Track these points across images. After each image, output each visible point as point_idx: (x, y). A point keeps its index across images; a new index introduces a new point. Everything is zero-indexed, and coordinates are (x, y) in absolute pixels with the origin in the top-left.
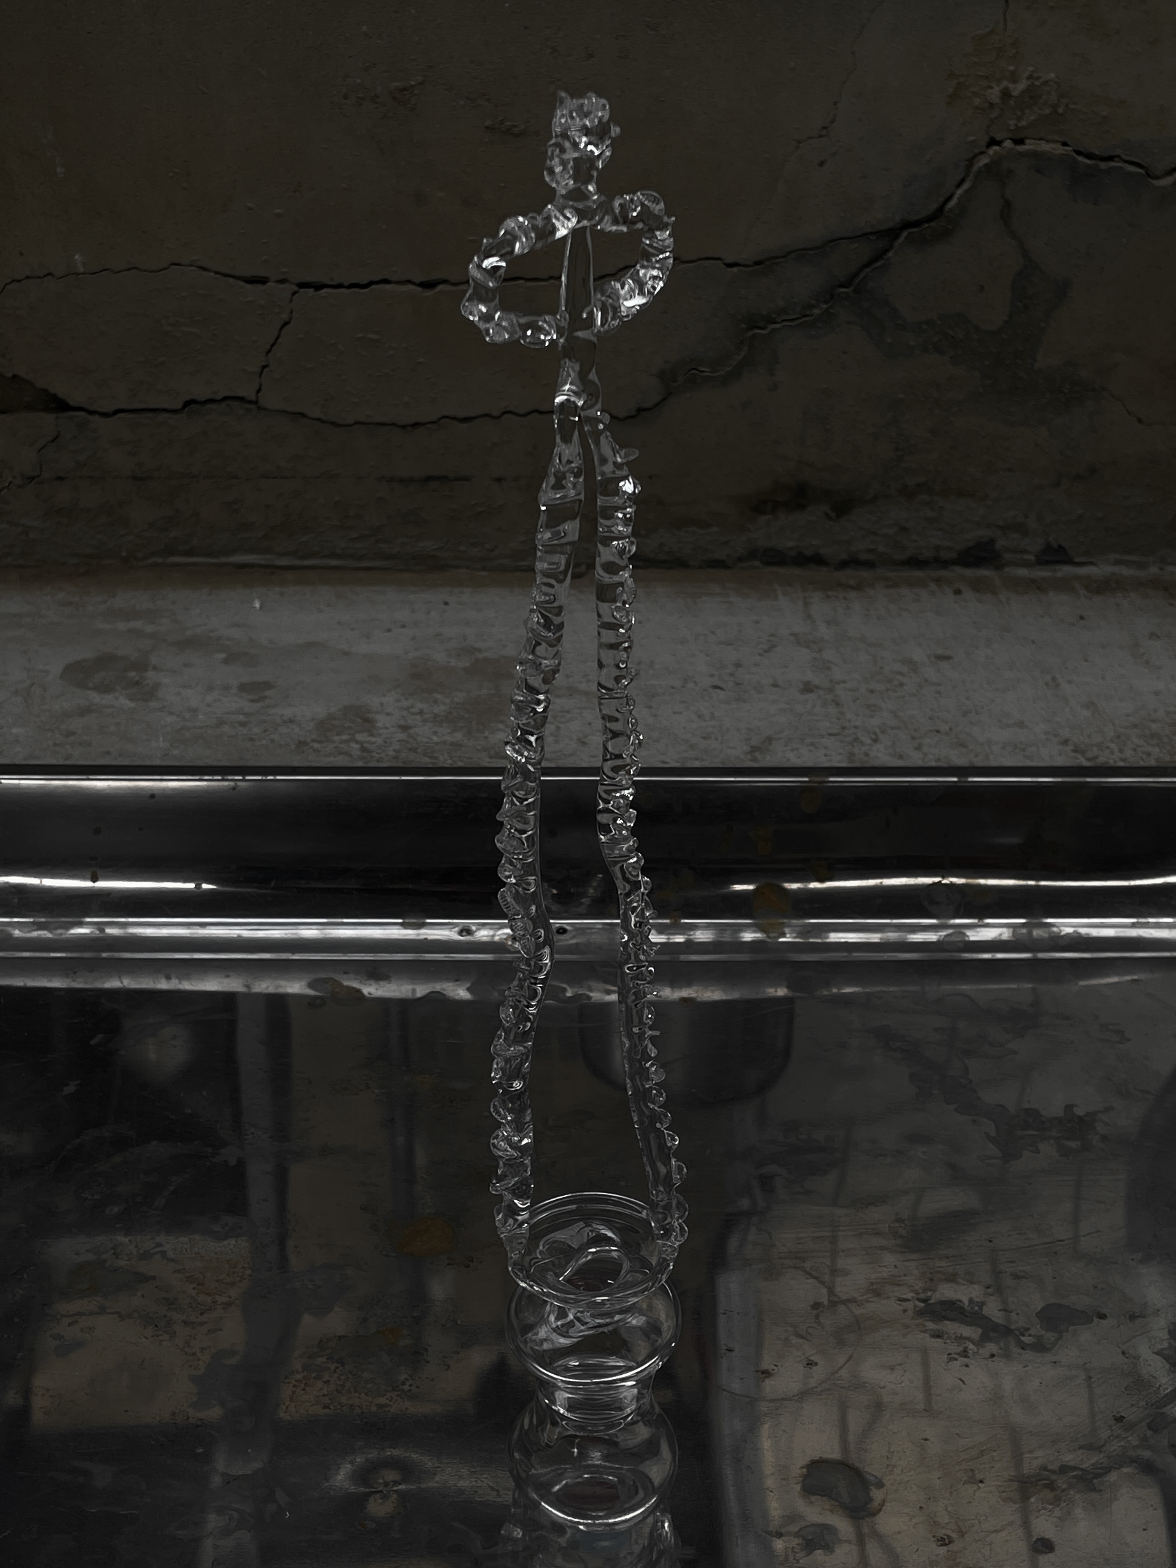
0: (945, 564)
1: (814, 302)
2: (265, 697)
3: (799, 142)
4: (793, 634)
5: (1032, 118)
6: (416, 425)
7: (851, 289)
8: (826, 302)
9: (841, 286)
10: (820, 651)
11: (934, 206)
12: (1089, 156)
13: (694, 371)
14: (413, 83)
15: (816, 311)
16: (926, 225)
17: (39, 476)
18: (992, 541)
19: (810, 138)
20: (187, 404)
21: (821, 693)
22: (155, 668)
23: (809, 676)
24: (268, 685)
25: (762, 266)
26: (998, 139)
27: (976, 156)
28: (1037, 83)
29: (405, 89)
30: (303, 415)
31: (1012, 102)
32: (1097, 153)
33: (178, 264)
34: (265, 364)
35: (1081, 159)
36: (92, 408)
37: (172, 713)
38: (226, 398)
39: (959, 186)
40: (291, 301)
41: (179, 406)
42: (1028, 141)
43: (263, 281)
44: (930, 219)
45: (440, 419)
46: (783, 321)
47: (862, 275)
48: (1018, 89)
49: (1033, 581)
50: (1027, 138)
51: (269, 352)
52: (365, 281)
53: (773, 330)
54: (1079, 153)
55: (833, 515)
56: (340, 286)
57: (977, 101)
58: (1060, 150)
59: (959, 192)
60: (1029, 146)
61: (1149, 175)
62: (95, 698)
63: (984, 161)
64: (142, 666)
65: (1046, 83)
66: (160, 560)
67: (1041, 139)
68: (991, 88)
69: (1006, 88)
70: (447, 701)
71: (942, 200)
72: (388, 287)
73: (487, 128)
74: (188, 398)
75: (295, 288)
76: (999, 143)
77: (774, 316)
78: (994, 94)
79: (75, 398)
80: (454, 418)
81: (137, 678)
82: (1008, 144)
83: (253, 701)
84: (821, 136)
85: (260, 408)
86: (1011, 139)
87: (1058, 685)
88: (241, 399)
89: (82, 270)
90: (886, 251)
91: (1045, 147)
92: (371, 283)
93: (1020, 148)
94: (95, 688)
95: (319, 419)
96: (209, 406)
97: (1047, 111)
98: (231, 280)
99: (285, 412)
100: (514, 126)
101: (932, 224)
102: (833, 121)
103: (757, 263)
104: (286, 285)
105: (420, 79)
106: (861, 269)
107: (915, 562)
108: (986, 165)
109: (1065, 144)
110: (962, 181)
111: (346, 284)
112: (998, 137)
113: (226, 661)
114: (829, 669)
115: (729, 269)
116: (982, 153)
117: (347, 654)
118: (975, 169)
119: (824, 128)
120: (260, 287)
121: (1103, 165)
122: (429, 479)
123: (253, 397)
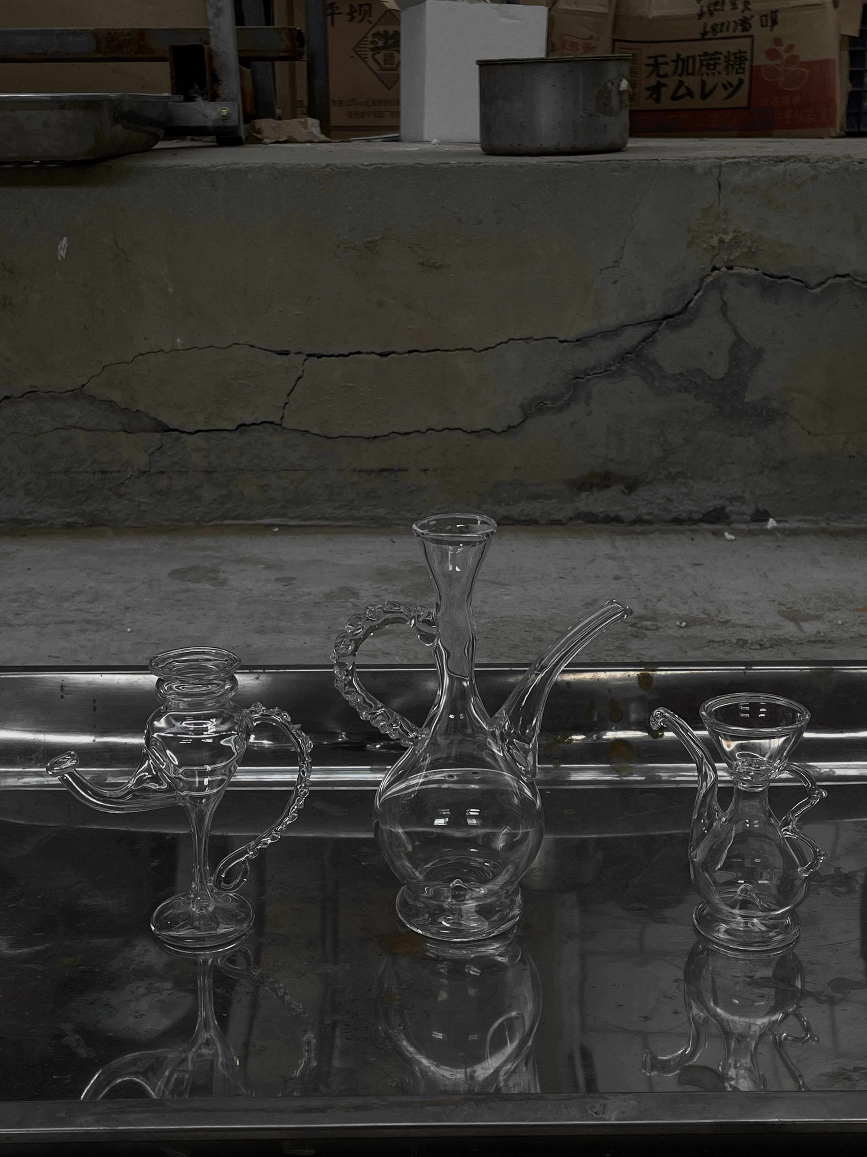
0: (696, 522)
1: (612, 363)
2: (292, 584)
3: (602, 270)
4: (605, 554)
5: (737, 254)
6: (375, 437)
7: (634, 354)
8: (619, 363)
9: (628, 353)
10: (623, 562)
11: (682, 306)
12: (771, 276)
13: (541, 404)
14: (377, 238)
15: (613, 368)
16: (677, 317)
17: (149, 471)
18: (723, 508)
19: (608, 268)
20: (239, 426)
21: (625, 580)
22: (224, 572)
23: (617, 573)
24: (292, 579)
25: (582, 342)
26: (718, 267)
27: (705, 277)
28: (739, 235)
29: (372, 242)
30: (308, 432)
31: (725, 246)
32: (776, 275)
33: (238, 344)
34: (287, 401)
35: (766, 277)
36: (182, 430)
37: (237, 591)
38: (263, 423)
39: (695, 294)
40: (303, 364)
41: (235, 428)
42: (735, 268)
43: (286, 353)
44: (679, 314)
45: (390, 434)
46: (594, 374)
47: (640, 346)
48: (727, 238)
49: (749, 531)
50: (735, 266)
51: (289, 395)
52: (346, 353)
53: (588, 379)
54: (765, 274)
55: (626, 491)
56: (332, 356)
57: (705, 245)
58: (755, 272)
59: (696, 297)
60: (736, 270)
61: (807, 287)
62: (190, 585)
63: (710, 279)
64: (216, 571)
65: (744, 234)
66: (218, 522)
67: (743, 267)
68: (713, 237)
69: (721, 238)
70: (402, 584)
71: (686, 302)
72: (360, 356)
73: (420, 264)
74: (240, 423)
75: (306, 357)
76: (718, 269)
77: (589, 371)
78: (715, 241)
79: (173, 424)
80: (398, 433)
81: (214, 576)
82: (724, 269)
83: (284, 585)
84: (615, 267)
85: (283, 428)
86: (726, 267)
87: (767, 577)
88: (272, 423)
89: (181, 348)
90: (654, 333)
91: (744, 271)
92: (351, 354)
93: (731, 272)
94: (189, 581)
95: (317, 435)
96: (253, 427)
97: (746, 250)
98: (269, 353)
99: (297, 430)
100: (435, 262)
101: (681, 316)
102: (621, 258)
103: (578, 340)
104: (301, 355)
105: (382, 236)
106: (639, 344)
107: (677, 521)
108: (711, 281)
109: (757, 269)
110: (698, 291)
111: (336, 354)
112: (718, 266)
113: (265, 568)
114: (629, 570)
115: (562, 344)
116: (709, 275)
117: (338, 564)
118: (704, 284)
119: (616, 262)
120: (285, 357)
121: (780, 281)
122: (382, 470)
123: (279, 422)
